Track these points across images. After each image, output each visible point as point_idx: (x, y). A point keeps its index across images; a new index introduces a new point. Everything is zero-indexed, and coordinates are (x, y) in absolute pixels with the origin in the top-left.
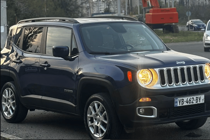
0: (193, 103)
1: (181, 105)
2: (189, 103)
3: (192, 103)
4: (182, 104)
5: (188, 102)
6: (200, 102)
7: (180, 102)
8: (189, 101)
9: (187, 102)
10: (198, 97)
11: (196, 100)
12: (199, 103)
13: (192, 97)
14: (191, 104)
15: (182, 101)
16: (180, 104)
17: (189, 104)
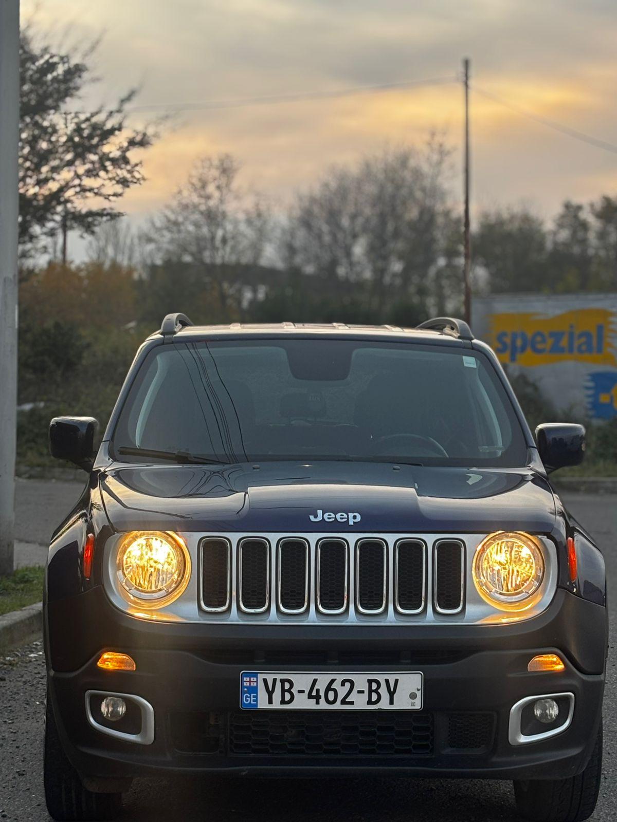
0: (352, 703)
1: (277, 705)
2: (322, 700)
3: (344, 702)
4: (283, 702)
5: (318, 698)
6: (391, 702)
7: (270, 694)
8: (322, 694)
9: (310, 697)
10: (381, 678)
11: (371, 691)
12: (384, 705)
13: (340, 678)
14: (338, 706)
15: (283, 691)
16: (270, 702)
17: (323, 705)
